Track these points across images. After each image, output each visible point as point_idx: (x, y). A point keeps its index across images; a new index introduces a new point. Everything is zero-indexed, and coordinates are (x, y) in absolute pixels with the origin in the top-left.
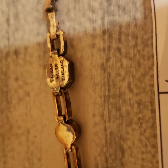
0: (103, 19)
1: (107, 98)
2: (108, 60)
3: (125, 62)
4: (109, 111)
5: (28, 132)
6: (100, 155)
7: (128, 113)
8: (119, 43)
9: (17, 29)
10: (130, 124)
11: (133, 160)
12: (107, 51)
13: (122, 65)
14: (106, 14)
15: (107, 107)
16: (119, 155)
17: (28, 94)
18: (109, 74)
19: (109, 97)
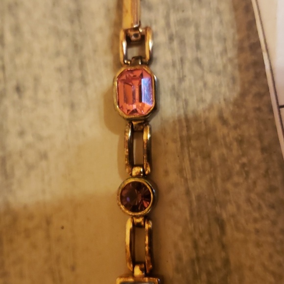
0: (167, 17)
2: (181, 79)
3: (210, 79)
4: (192, 162)
5: (48, 222)
6: (182, 238)
7: (224, 160)
8: (197, 51)
9: (18, 51)
10: (228, 177)
11: (240, 236)
12: (178, 66)
13: (205, 84)
14: (172, 11)
15: (187, 155)
16: (216, 231)
17: (44, 156)
18: (186, 102)
19: (189, 139)
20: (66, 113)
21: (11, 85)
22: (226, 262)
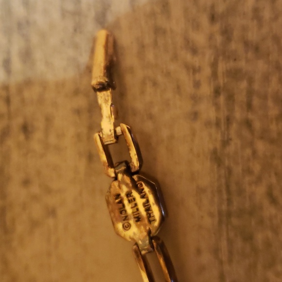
0: (214, 65)
1: (224, 217)
2: (226, 143)
4: (230, 242)
7: (268, 244)
8: (248, 111)
12: (223, 127)
13: (254, 152)
14: (221, 58)
15: (225, 234)
17: (52, 212)
18: (230, 171)
19: (229, 214)
20: (82, 165)
21: (18, 121)
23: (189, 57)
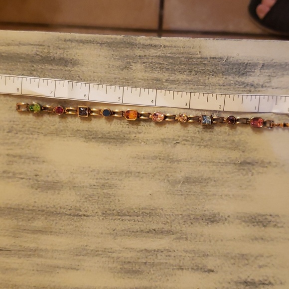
1: (58, 135)
2: (42, 133)
3: (44, 126)
5: (72, 173)
7: (63, 127)
8: (36, 128)
9: (26, 174)
10: (67, 126)
11: (81, 127)
12: (39, 133)
14: (25, 133)
15: (61, 135)
16: (79, 132)
17: (55, 171)
18: (48, 133)
19: (57, 134)
20: (45, 164)
21: (35, 177)
22: (86, 131)
23: (24, 139)
